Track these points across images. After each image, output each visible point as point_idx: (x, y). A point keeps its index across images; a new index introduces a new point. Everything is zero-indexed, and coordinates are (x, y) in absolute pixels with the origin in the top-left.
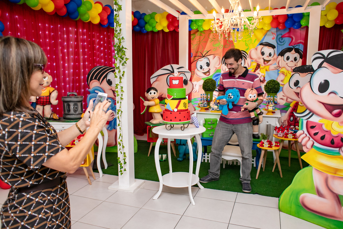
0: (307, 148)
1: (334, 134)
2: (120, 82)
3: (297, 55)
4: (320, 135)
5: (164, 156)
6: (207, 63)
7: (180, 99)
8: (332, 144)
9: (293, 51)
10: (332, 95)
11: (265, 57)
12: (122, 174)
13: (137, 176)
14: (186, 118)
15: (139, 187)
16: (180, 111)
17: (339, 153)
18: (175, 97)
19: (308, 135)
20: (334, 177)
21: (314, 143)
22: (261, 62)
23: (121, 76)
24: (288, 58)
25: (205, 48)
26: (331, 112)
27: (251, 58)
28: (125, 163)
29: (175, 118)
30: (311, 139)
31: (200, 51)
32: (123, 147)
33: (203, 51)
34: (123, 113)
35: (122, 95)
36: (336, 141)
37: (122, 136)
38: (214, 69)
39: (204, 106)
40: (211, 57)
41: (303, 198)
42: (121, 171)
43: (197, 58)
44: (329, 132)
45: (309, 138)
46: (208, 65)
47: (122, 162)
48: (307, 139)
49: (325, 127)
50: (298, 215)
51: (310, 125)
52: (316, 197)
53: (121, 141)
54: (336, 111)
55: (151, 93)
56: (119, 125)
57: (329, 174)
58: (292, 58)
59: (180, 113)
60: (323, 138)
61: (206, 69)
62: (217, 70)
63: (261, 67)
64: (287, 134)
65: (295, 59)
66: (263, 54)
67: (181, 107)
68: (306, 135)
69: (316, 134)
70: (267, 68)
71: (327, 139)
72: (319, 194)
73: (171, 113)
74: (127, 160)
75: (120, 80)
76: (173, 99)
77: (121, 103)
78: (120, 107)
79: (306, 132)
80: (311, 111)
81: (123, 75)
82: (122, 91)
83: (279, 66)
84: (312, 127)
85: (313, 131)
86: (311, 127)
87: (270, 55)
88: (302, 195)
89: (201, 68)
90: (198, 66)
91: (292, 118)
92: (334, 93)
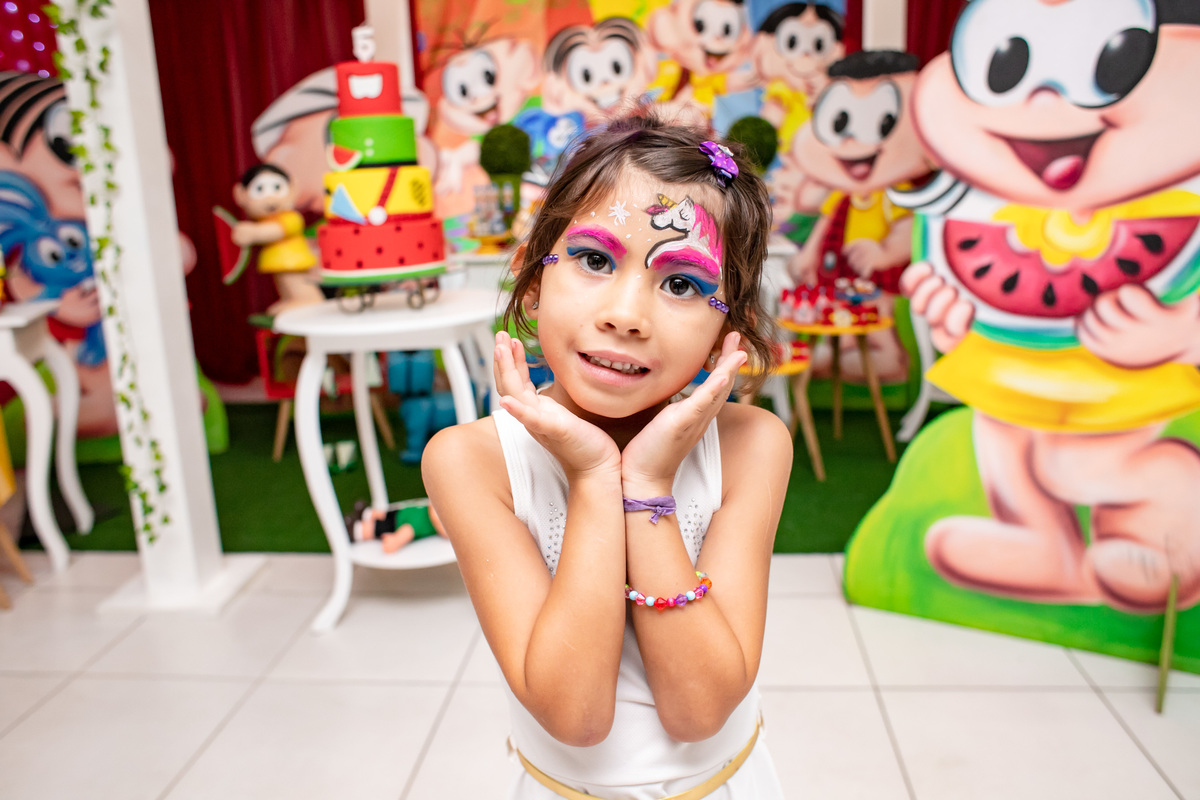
0: (948, 334)
1: (1055, 262)
2: (94, 104)
3: (824, 30)
4: (1000, 272)
5: (345, 451)
6: (486, 72)
7: (394, 165)
8: (1049, 303)
9: (809, 15)
10: (1045, 98)
11: (711, 40)
12: (151, 539)
13: (233, 540)
14: (428, 249)
15: (243, 589)
16: (397, 221)
17: (1074, 339)
18: (370, 155)
19: (951, 280)
20: (1056, 439)
21: (974, 311)
22: (696, 60)
23: (96, 73)
24: (792, 43)
26: (1038, 170)
27: (656, 45)
28: (162, 488)
29: (380, 251)
30: (965, 294)
31: (455, 22)
32: (145, 416)
34: (126, 256)
35: (110, 166)
36: (1062, 289)
37: (134, 367)
38: (517, 96)
39: (493, 232)
40: (499, 48)
41: (940, 539)
42: (147, 527)
43: (443, 53)
44: (1033, 258)
45: (956, 293)
46: (491, 78)
47: (148, 484)
48: (946, 296)
50: (920, 608)
51: (958, 236)
52: (989, 527)
53: (132, 386)
54: (1060, 166)
55: (260, 189)
56: (111, 311)
57: (1040, 431)
58: (805, 44)
59: (398, 229)
60: (1010, 284)
61: (483, 95)
62: (526, 98)
63: (696, 79)
64: (828, 311)
65: (819, 45)
66: (699, 26)
67: (403, 201)
68: (943, 281)
69: (981, 272)
70: (718, 81)
71: (1030, 288)
72: (1002, 512)
73: (357, 232)
74: (173, 475)
75: (93, 92)
76: (361, 166)
77: (108, 205)
78: (109, 227)
79: (942, 268)
80: (959, 177)
81: (103, 66)
82: (108, 146)
83: (761, 76)
84: (968, 245)
85: (971, 262)
86: (961, 242)
87: (727, 30)
88: (935, 529)
89: (464, 92)
90: (452, 88)
91: (830, 259)
92: (1049, 88)
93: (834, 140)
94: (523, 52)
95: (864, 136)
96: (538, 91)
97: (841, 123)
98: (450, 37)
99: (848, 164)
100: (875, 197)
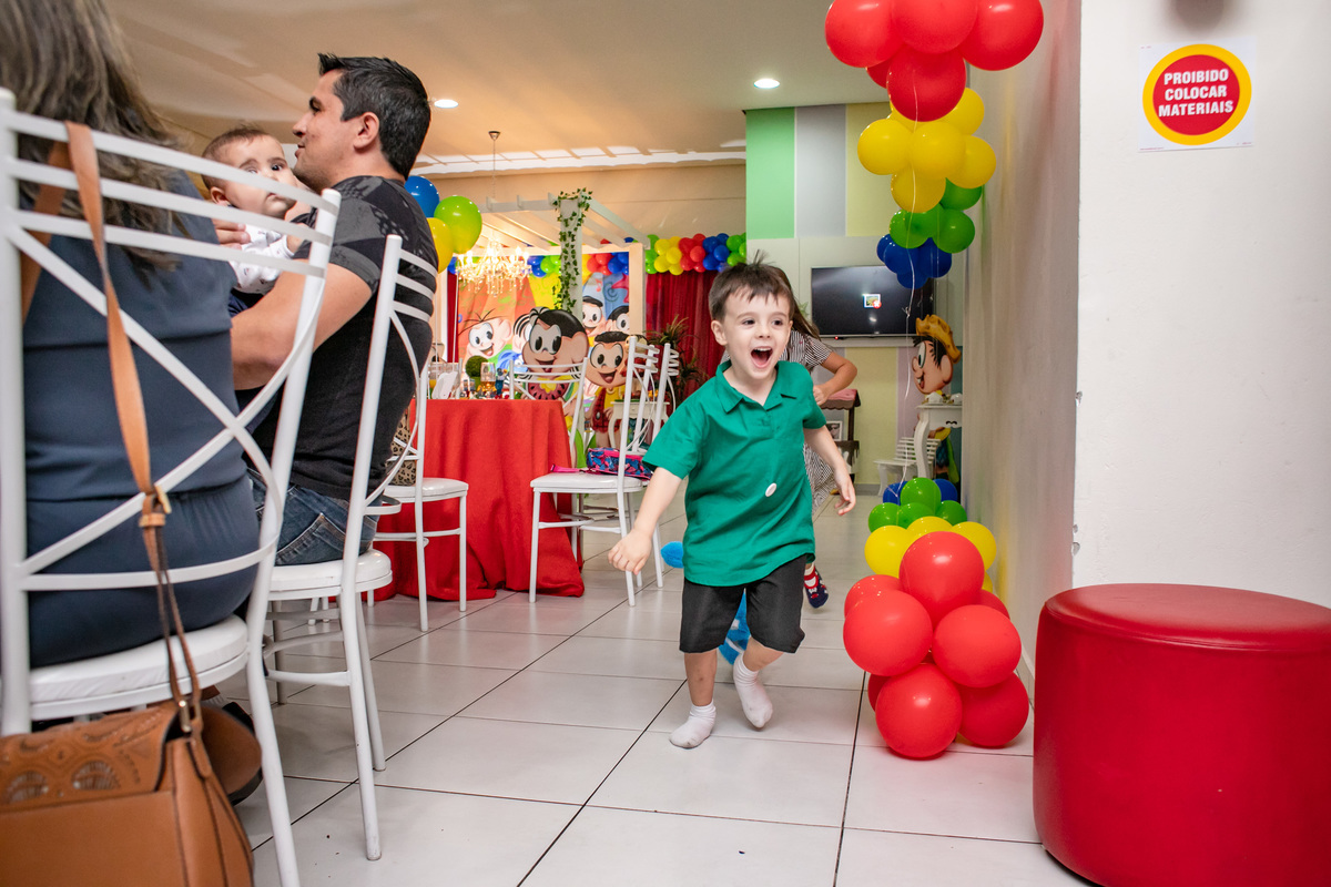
6: (488, 333)
25: (484, 306)
31: (475, 311)
33: (482, 310)
38: (501, 344)
40: (495, 322)
43: (470, 323)
46: (490, 336)
49: (541, 387)
61: (486, 343)
62: (506, 345)
66: (583, 317)
84: (533, 388)
87: (595, 318)
89: (478, 341)
90: (473, 340)
91: (598, 414)
92: (545, 349)
93: (599, 366)
94: (505, 323)
95: (610, 366)
96: (510, 342)
97: (601, 359)
98: (473, 317)
99: (604, 376)
100: (615, 389)
